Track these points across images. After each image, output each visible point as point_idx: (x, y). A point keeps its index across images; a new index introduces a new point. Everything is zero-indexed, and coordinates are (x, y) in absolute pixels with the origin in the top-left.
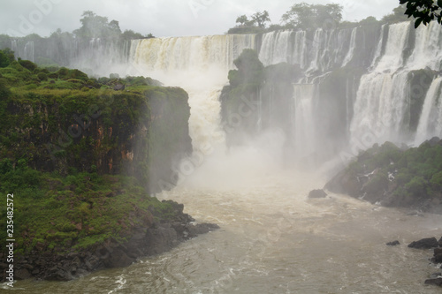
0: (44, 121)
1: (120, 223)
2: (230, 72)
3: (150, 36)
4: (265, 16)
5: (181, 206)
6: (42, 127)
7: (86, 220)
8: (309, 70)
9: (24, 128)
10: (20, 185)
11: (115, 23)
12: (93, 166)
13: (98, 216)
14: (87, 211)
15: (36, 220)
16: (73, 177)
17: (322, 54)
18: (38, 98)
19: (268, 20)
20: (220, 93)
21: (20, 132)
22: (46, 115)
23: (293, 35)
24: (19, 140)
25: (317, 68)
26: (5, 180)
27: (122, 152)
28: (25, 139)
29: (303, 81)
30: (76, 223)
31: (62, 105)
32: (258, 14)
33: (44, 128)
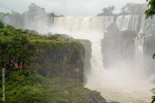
0: (43, 54)
1: (84, 100)
2: (105, 33)
3: (62, 16)
4: (113, 8)
5: (100, 93)
6: (41, 56)
7: (69, 98)
9: (35, 56)
10: (35, 82)
11: (43, 9)
12: (62, 74)
13: (74, 97)
14: (69, 94)
15: (49, 97)
16: (54, 79)
17: (146, 26)
18: (40, 43)
19: (114, 10)
20: (100, 43)
21: (33, 58)
22: (43, 51)
24: (32, 62)
26: (28, 79)
27: (74, 68)
28: (35, 62)
29: (138, 38)
30: (66, 100)
31: (50, 47)
32: (110, 7)
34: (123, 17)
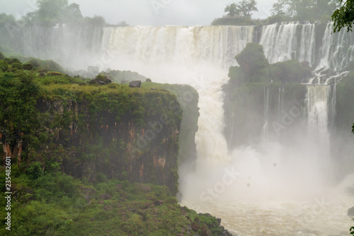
0: (74, 121)
2: (232, 69)
4: (251, 5)
5: (219, 220)
6: (71, 127)
8: (318, 69)
9: (54, 128)
10: (54, 192)
11: (76, 6)
12: (124, 173)
13: (155, 229)
14: (142, 224)
15: (91, 232)
16: (104, 184)
18: (69, 94)
19: (255, 9)
21: (50, 132)
22: (76, 114)
23: (299, 29)
24: (48, 141)
25: (328, 67)
26: (37, 186)
27: (154, 158)
28: (54, 141)
29: (315, 82)
31: (93, 103)
32: (244, 2)
33: (74, 128)
34: (277, 28)
